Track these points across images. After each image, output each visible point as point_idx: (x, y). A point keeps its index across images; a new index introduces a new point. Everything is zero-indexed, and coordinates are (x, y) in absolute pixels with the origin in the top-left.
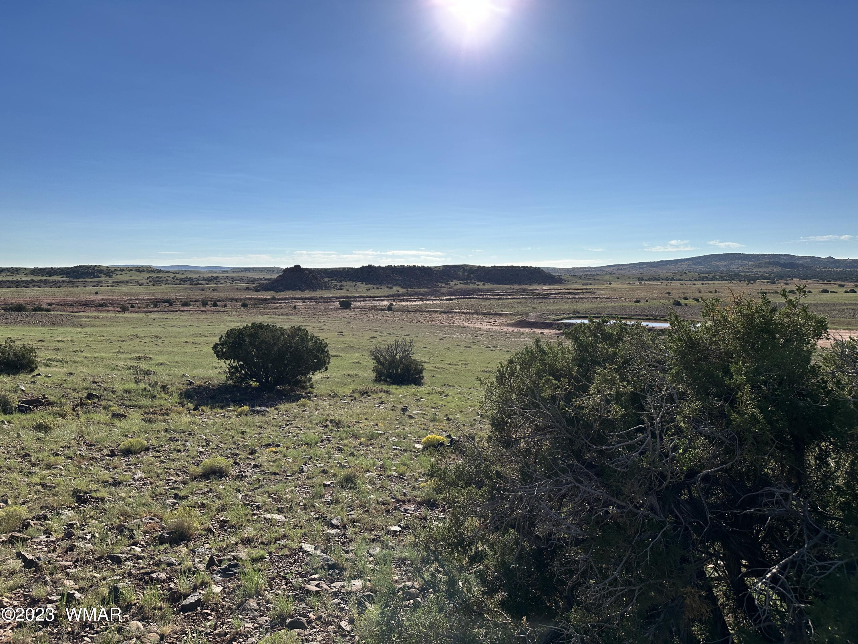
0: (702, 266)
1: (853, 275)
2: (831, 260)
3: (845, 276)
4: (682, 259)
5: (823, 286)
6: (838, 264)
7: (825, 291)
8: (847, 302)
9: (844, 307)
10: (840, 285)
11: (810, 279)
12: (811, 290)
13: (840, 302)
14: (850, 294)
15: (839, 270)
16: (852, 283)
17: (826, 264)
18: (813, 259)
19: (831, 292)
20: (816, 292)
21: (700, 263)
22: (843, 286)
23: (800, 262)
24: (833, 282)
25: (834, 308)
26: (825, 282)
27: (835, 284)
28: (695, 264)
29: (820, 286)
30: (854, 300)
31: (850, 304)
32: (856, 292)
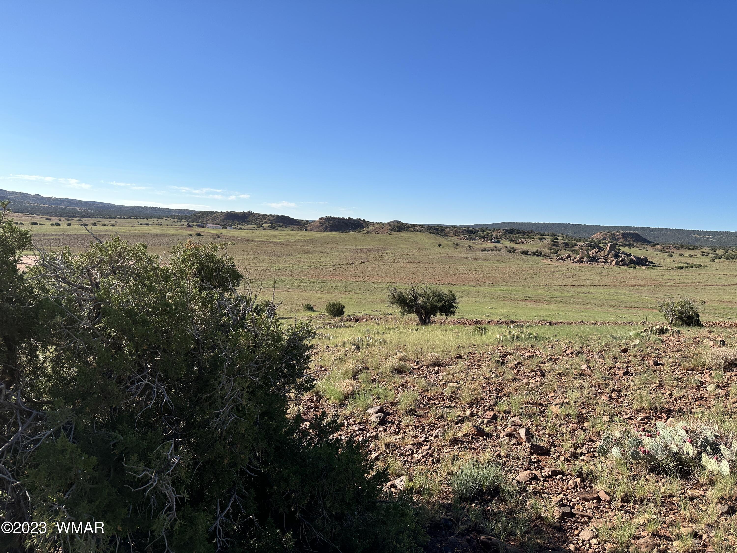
1: (57, 210)
2: (38, 198)
3: (51, 211)
5: (33, 219)
6: (44, 201)
7: (35, 224)
8: (53, 233)
9: (52, 237)
10: (47, 219)
11: (21, 212)
12: (23, 222)
13: (48, 233)
14: (56, 227)
15: (45, 206)
16: (57, 218)
17: (34, 200)
18: (23, 195)
19: (40, 224)
20: (27, 224)
22: (50, 219)
23: (11, 197)
24: (41, 216)
25: (43, 238)
26: (35, 215)
27: (43, 218)
29: (30, 218)
30: (59, 232)
31: (56, 235)
32: (60, 225)
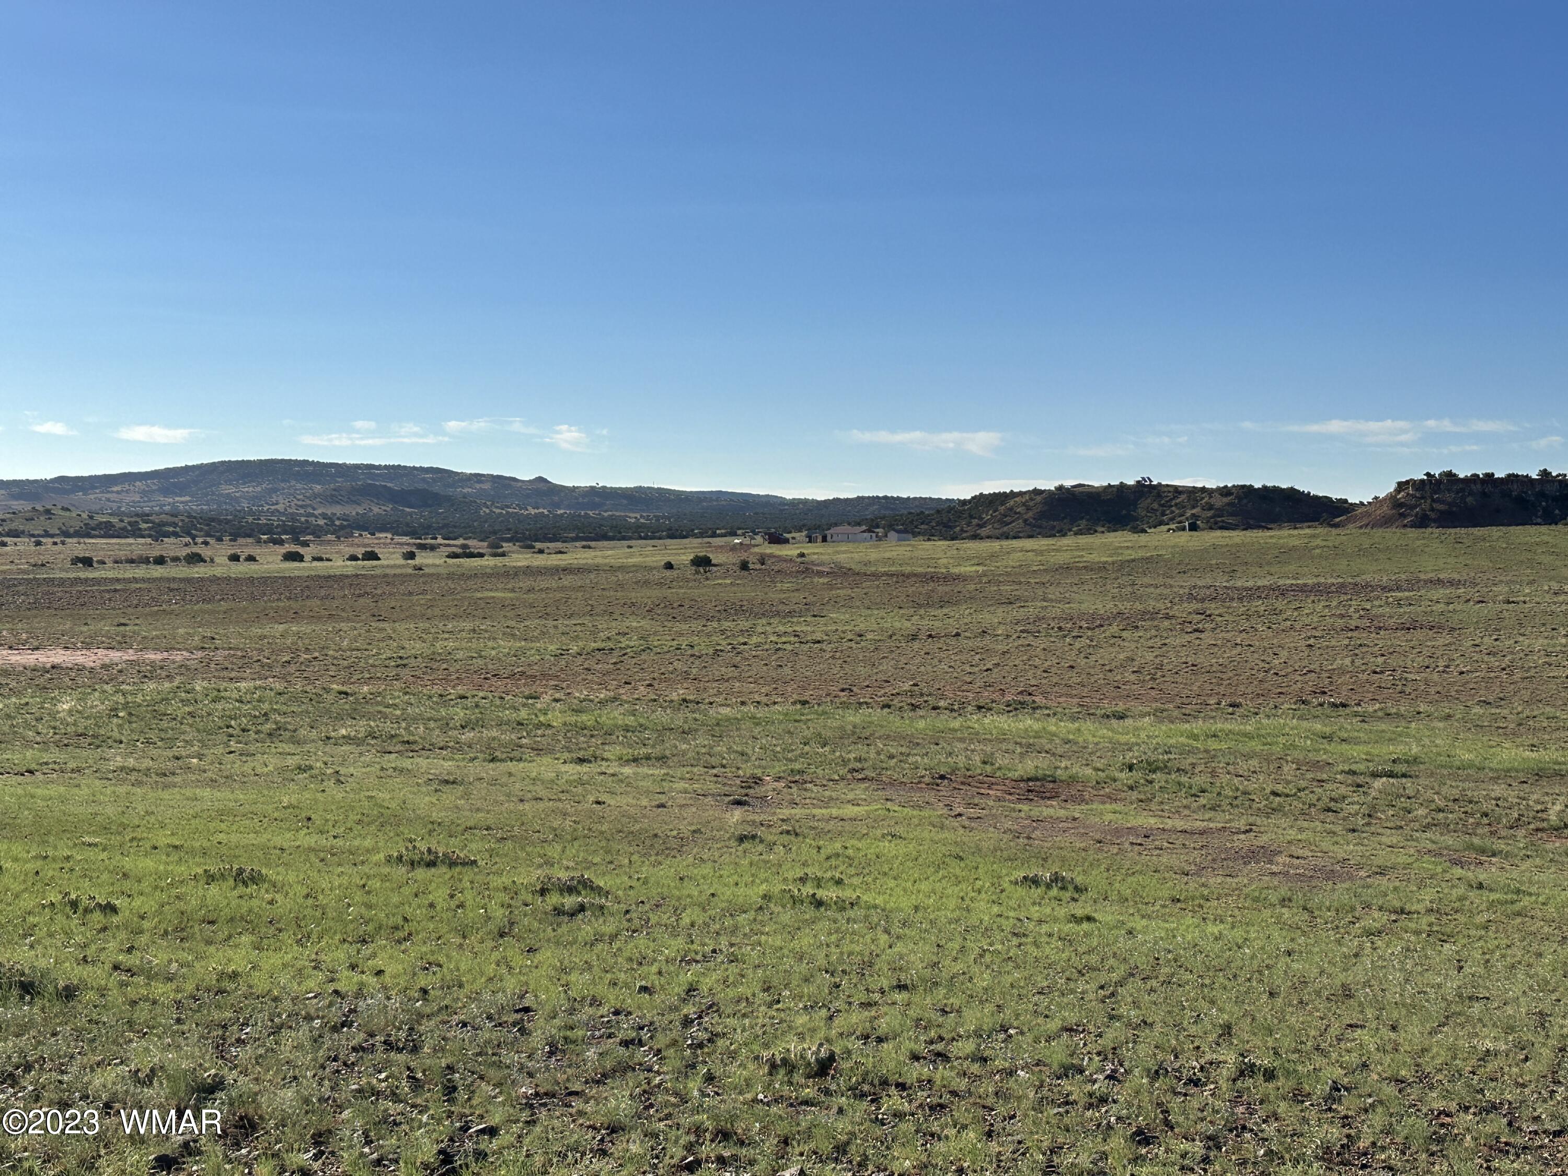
0: (188, 498)
4: (130, 473)
21: (181, 489)
28: (165, 491)
